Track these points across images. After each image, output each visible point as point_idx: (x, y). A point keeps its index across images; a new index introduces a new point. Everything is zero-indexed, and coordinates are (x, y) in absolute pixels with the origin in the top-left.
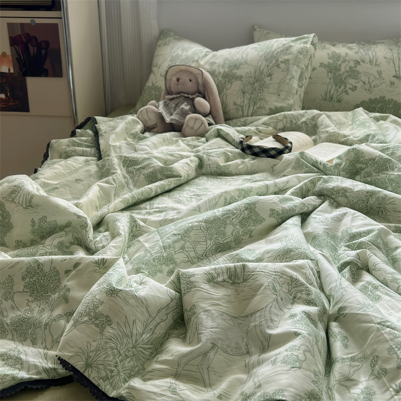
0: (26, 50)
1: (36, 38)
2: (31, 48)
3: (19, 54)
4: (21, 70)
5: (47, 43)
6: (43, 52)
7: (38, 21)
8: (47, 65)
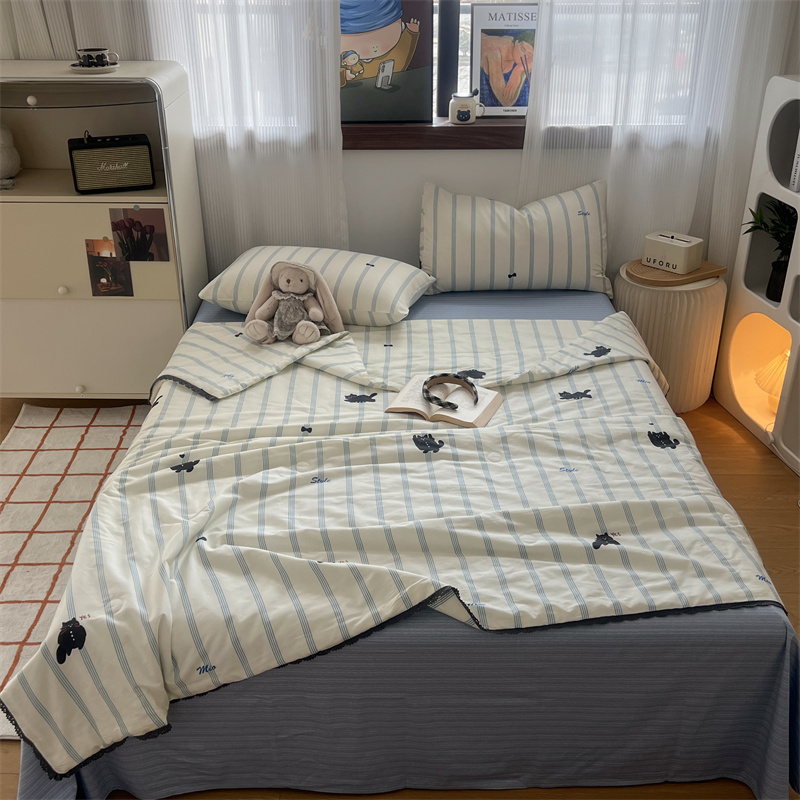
0: (129, 234)
1: (140, 224)
2: (135, 233)
3: (122, 240)
4: (124, 254)
5: (152, 228)
6: (148, 236)
7: (142, 206)
8: (153, 249)
